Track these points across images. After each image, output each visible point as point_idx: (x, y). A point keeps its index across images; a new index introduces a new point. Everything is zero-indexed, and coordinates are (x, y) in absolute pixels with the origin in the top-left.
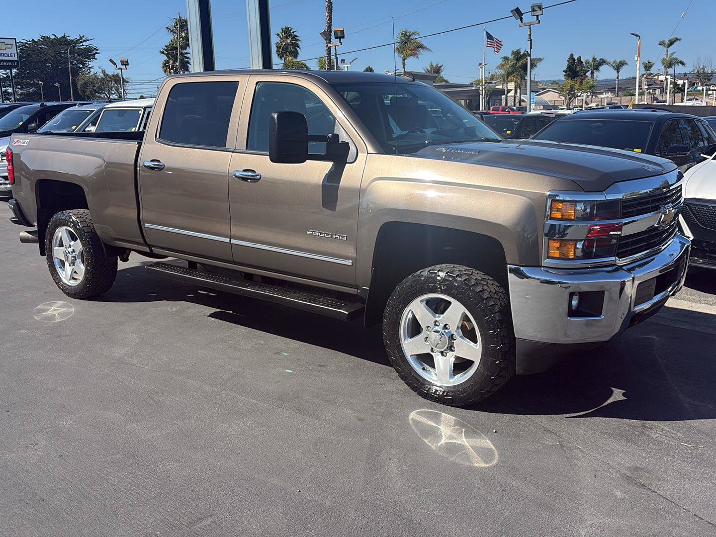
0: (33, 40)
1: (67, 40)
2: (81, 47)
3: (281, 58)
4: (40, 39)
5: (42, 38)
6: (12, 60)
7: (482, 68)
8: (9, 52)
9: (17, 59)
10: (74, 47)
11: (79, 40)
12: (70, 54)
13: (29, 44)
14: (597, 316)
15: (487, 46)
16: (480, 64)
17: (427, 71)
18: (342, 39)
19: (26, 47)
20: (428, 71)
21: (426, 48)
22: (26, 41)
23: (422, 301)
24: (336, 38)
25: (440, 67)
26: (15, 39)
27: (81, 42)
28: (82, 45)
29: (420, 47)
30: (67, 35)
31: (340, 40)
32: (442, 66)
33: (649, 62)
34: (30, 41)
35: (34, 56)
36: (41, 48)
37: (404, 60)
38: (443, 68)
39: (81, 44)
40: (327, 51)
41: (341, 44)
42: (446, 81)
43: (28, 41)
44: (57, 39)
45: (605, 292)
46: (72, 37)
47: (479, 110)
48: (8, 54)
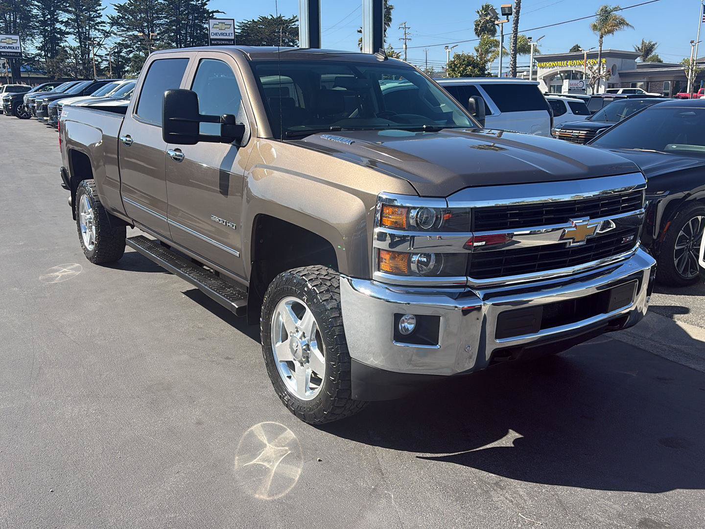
0: (253, 20)
1: (282, 20)
2: (293, 26)
3: (479, 36)
4: (259, 19)
5: (260, 19)
6: (230, 39)
7: (693, 46)
8: (227, 31)
9: (233, 38)
10: (287, 26)
11: (292, 20)
12: (282, 33)
13: (249, 24)
14: (432, 345)
15: (703, 22)
16: (692, 42)
17: (637, 49)
18: (509, 16)
19: (247, 27)
20: (639, 50)
21: (627, 24)
22: (247, 22)
23: (287, 303)
24: (503, 15)
25: (654, 45)
26: (233, 20)
27: (293, 22)
28: (295, 25)
29: (622, 23)
30: (282, 16)
31: (507, 17)
32: (656, 44)
34: (250, 21)
35: (252, 35)
36: (259, 28)
37: (601, 37)
38: (656, 46)
39: (293, 24)
40: (513, 29)
41: (508, 21)
42: (660, 61)
43: (249, 22)
44: (273, 19)
45: (441, 318)
46: (287, 17)
47: (686, 92)
48: (226, 34)
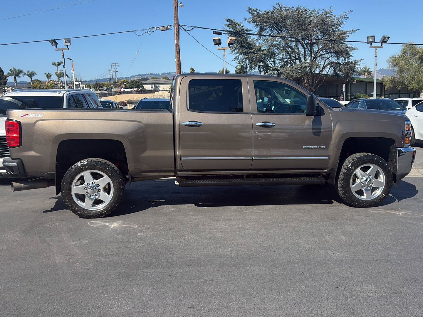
33: (49, 74)
